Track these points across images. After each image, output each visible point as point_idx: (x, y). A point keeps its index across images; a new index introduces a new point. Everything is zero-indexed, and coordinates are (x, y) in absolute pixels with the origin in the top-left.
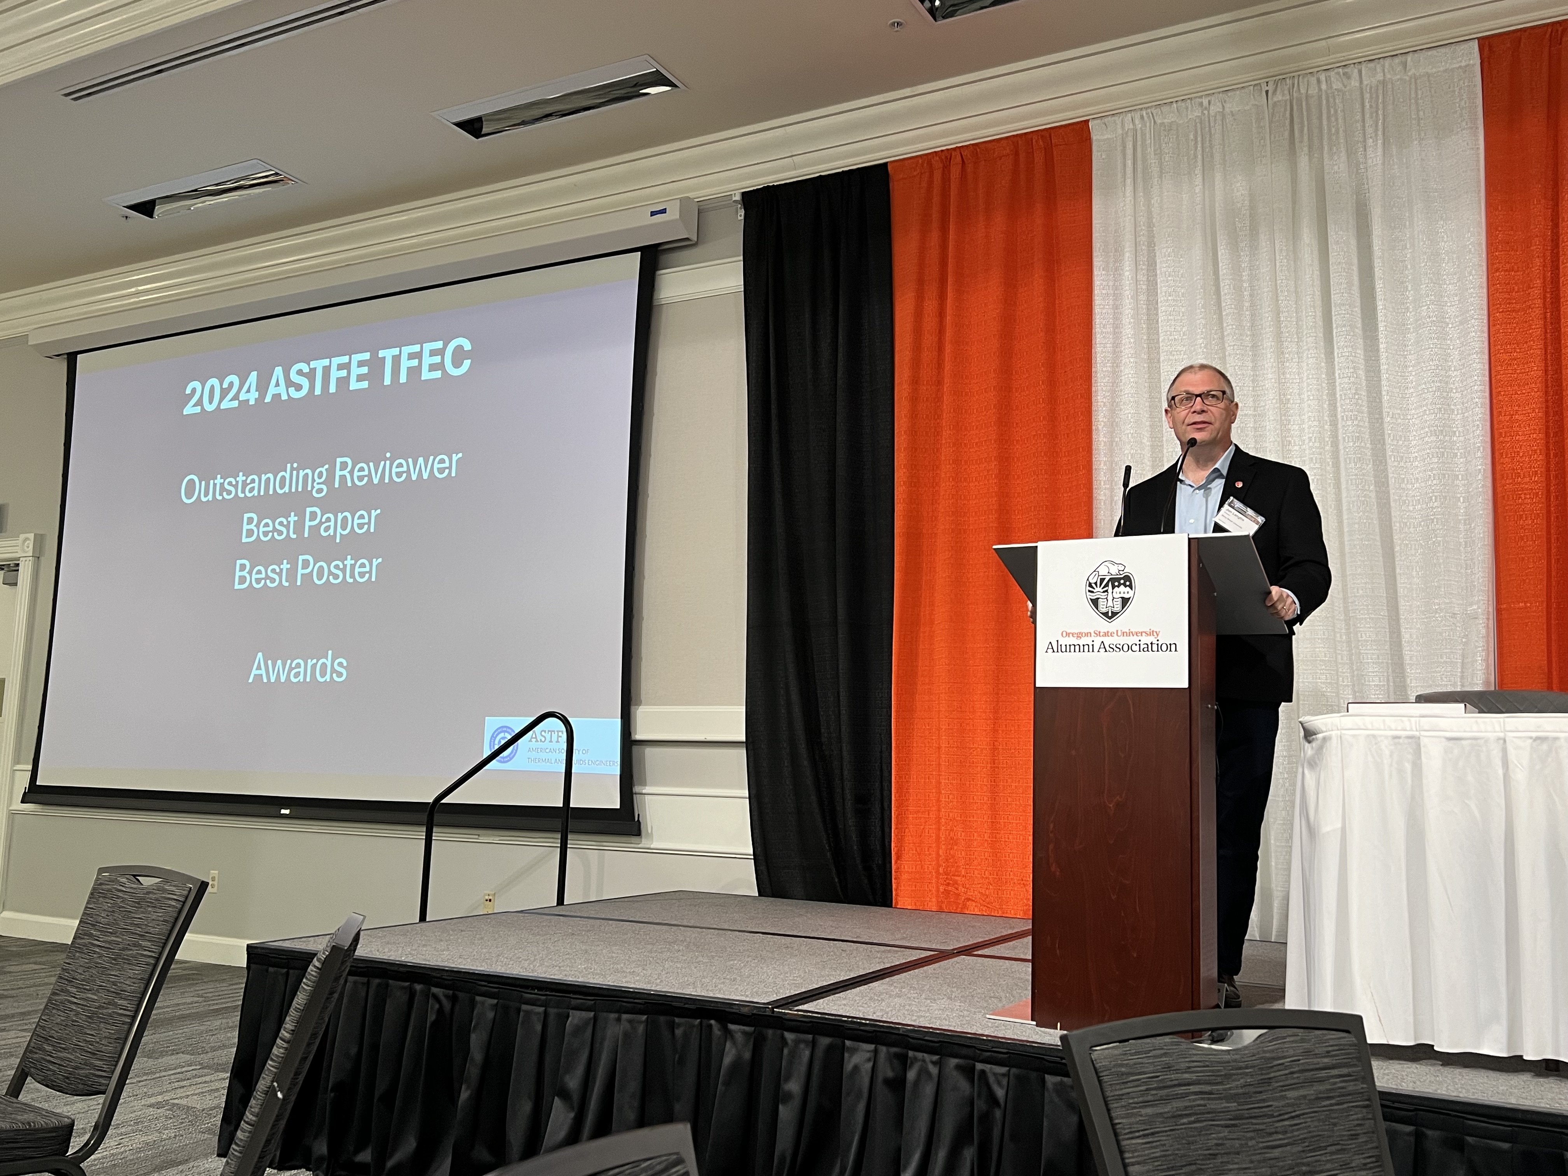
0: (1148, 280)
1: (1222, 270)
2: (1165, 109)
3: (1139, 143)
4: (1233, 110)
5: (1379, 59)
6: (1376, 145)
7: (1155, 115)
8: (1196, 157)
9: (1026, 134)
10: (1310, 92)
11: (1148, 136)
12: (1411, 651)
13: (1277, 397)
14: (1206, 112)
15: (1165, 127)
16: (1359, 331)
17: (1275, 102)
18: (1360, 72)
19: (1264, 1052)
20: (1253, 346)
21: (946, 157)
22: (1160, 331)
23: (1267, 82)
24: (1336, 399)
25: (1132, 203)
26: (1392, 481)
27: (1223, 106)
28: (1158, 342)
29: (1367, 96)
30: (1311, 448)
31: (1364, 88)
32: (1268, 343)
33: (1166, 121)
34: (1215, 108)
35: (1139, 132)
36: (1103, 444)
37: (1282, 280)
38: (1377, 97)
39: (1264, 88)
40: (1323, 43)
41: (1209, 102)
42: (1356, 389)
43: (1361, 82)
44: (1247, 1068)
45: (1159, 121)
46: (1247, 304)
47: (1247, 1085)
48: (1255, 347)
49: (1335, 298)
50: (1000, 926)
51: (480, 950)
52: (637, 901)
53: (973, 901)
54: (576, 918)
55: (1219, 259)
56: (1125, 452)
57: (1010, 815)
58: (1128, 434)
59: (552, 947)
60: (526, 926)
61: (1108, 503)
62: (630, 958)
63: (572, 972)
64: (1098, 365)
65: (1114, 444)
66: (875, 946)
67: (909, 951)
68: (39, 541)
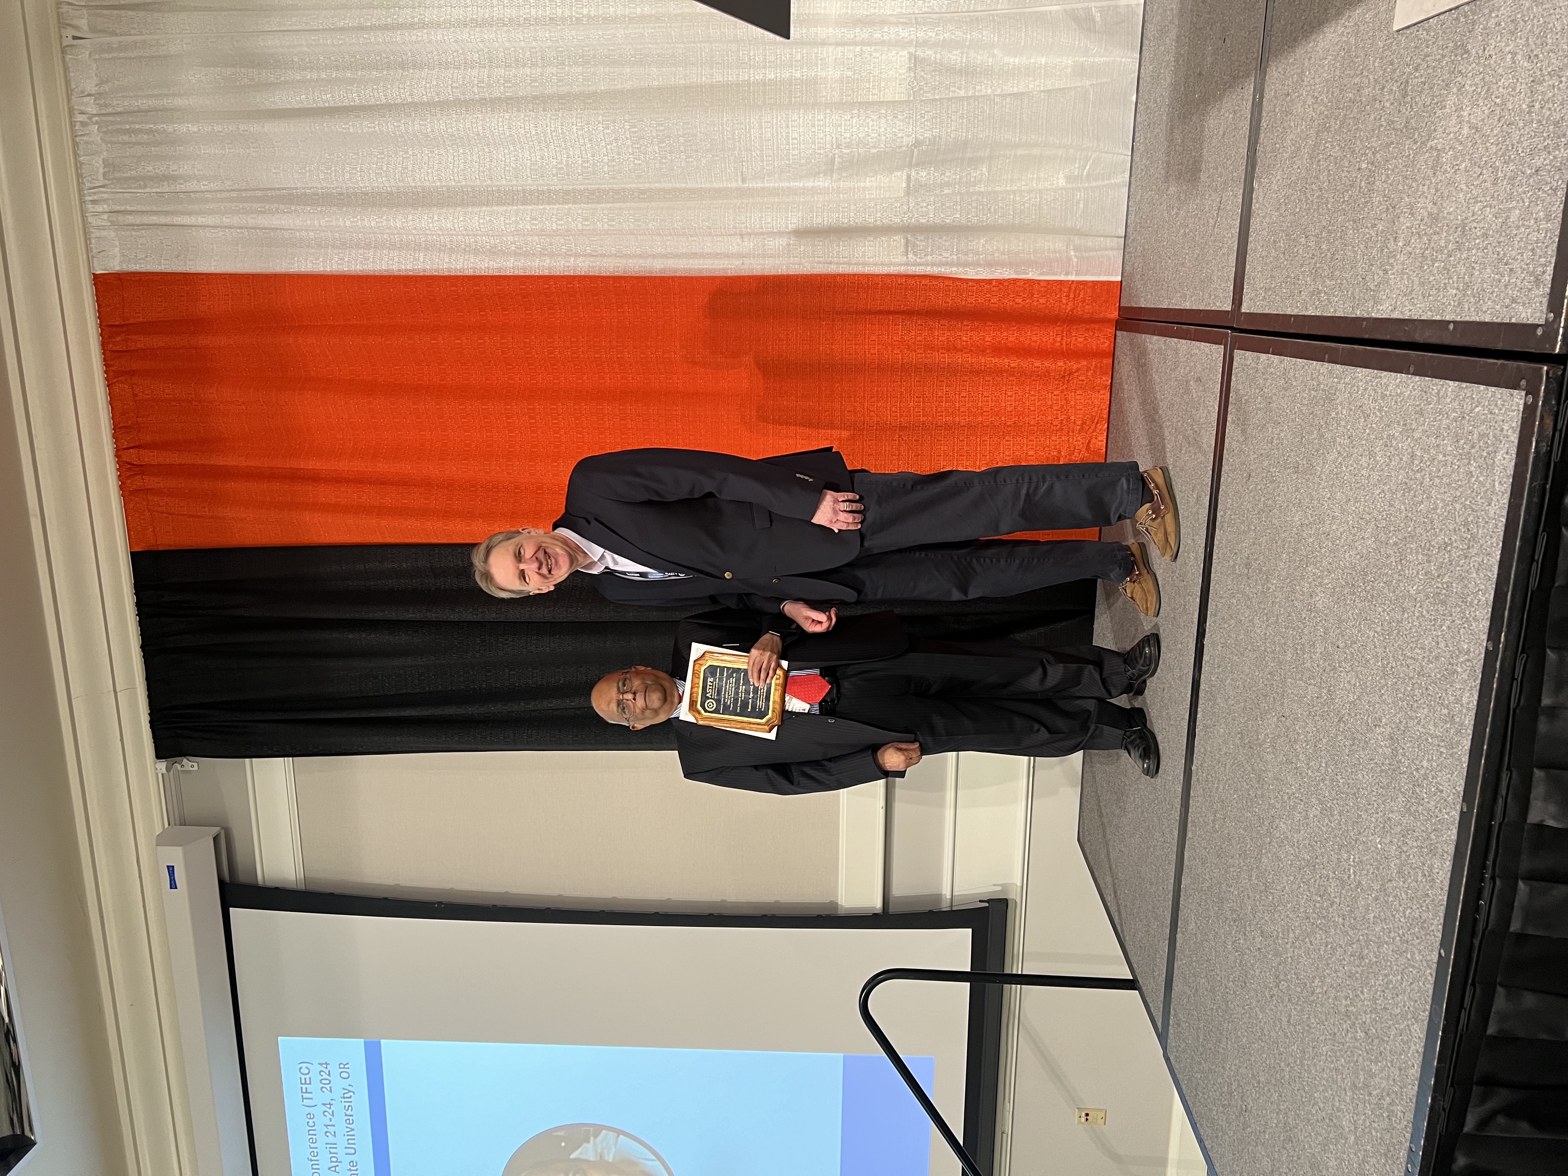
1: (301, 102)
9: (104, 359)
11: (119, 195)
15: (109, 173)
17: (90, 28)
21: (126, 470)
35: (113, 207)
36: (518, 263)
46: (348, 74)
50: (1138, 374)
51: (1323, 1057)
52: (1113, 881)
53: (1089, 442)
54: (1178, 939)
55: (289, 107)
56: (529, 228)
57: (982, 394)
58: (506, 224)
59: (1291, 935)
60: (1212, 1009)
61: (592, 259)
62: (1323, 780)
63: (1411, 848)
64: (416, 267)
65: (519, 251)
66: (1225, 452)
67: (1237, 392)
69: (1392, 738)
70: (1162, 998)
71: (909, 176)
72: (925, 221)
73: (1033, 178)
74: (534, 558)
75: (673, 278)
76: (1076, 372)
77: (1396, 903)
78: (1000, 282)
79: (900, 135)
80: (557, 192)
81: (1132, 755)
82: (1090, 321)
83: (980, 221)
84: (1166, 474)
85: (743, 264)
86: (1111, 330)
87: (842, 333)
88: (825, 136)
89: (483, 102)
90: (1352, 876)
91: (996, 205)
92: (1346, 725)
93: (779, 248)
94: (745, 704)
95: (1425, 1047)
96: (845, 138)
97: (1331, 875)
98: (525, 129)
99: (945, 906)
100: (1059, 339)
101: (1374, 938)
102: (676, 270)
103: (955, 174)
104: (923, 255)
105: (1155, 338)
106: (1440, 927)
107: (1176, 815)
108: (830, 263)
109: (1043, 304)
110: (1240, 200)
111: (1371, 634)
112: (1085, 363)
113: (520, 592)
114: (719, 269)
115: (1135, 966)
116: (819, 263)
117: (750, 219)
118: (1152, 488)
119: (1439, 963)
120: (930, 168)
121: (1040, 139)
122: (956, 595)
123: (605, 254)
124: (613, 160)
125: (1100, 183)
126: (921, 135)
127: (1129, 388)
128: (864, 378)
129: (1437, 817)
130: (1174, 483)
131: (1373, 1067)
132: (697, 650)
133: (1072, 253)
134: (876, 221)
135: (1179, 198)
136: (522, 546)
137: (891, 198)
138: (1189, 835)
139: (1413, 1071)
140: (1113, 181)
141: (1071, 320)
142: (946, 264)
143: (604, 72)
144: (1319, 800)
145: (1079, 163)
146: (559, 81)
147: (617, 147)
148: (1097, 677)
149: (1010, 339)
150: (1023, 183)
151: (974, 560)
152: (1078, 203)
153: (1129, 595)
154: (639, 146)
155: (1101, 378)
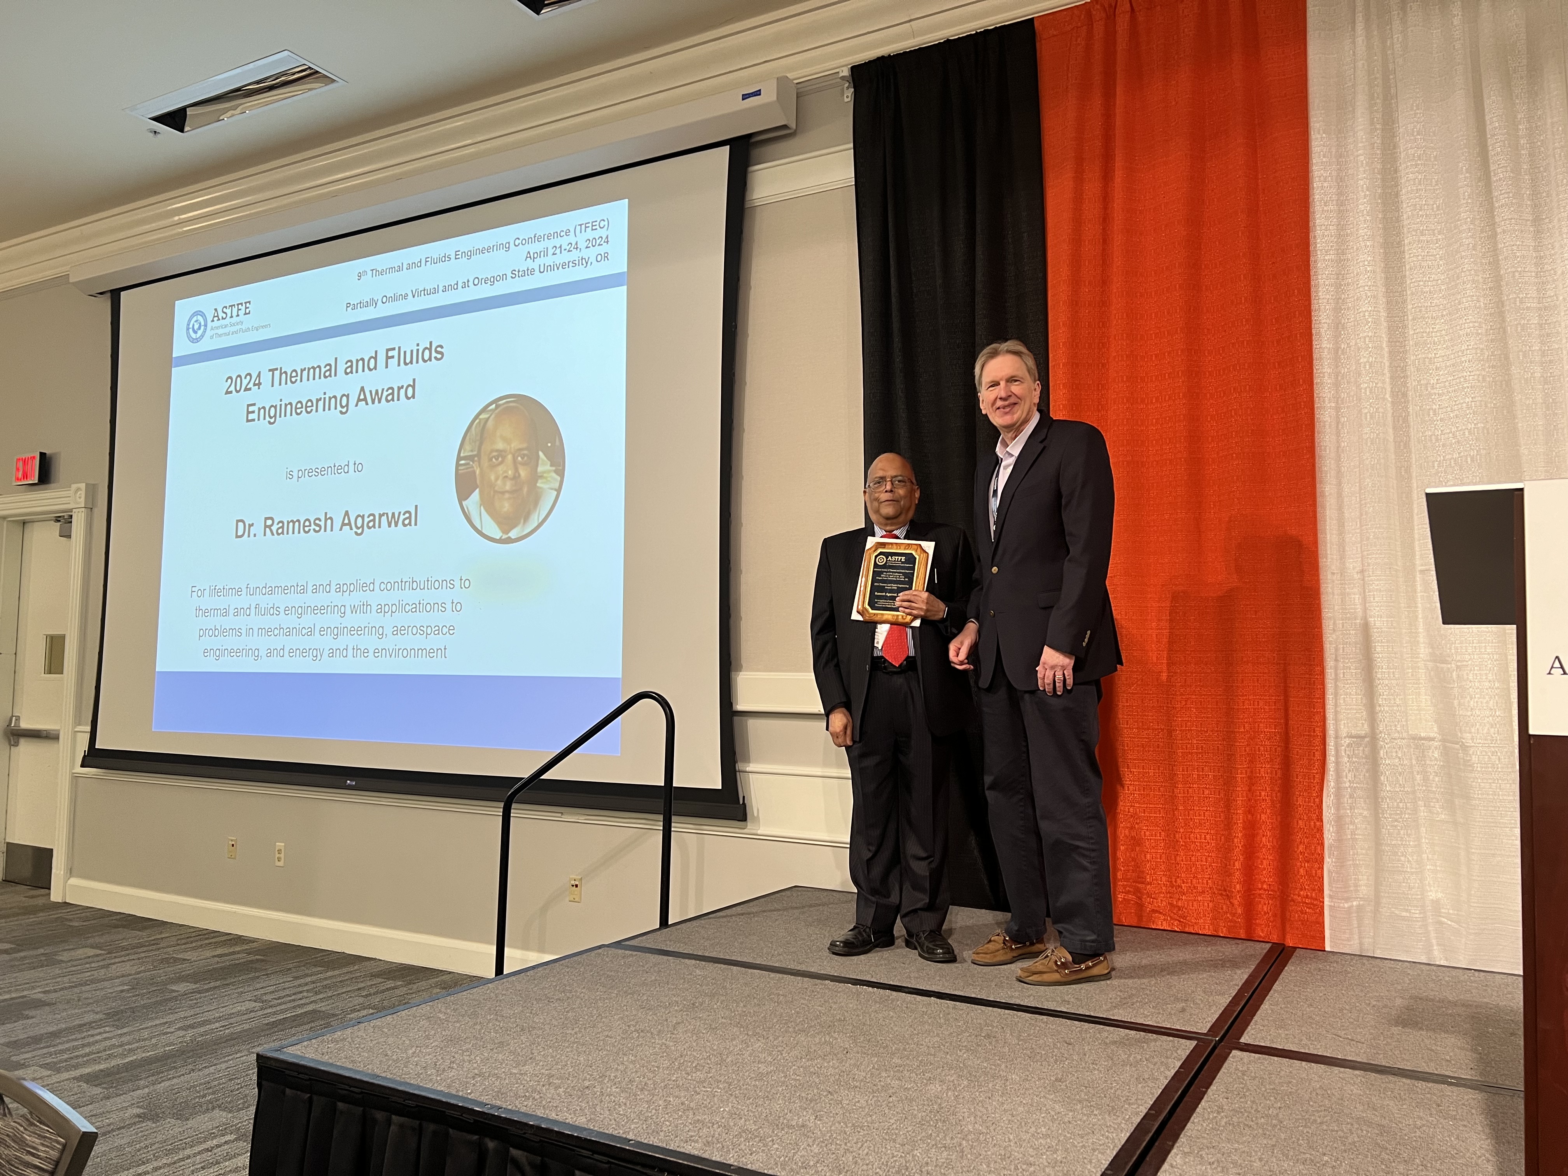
0: (1385, 143)
1: (1491, 124)
22: (1404, 206)
28: (1401, 220)
36: (1326, 352)
46: (1526, 166)
50: (1217, 960)
51: (576, 1057)
52: (753, 913)
53: (1160, 913)
54: (690, 961)
55: (1486, 111)
56: (1361, 361)
57: (1207, 810)
58: (1365, 338)
59: (671, 1044)
60: (629, 983)
61: (1334, 425)
62: (786, 1077)
63: (714, 1131)
64: (1319, 253)
65: (1340, 352)
66: (1102, 1026)
67: (1155, 1040)
68: (91, 491)
69: (803, 1126)
70: (648, 946)
71: (1433, 739)
72: (1382, 755)
73: (1436, 866)
74: (1010, 394)
75: (1314, 504)
76: (1230, 902)
77: (677, 1117)
78: (1320, 830)
79: (1473, 730)
80: (1405, 384)
81: (850, 933)
82: (1283, 917)
83: (1383, 811)
84: (1102, 978)
85: (1333, 574)
86: (1275, 938)
87: (1266, 673)
88: (1469, 654)
89: (1500, 304)
90: (704, 1089)
91: (1402, 827)
92: (825, 1096)
93: (1352, 609)
94: (882, 589)
95: (569, 1123)
96: (1467, 674)
97: (709, 1075)
98: (1467, 350)
99: (740, 766)
100: (1265, 886)
101: (654, 1099)
102: (1324, 508)
103: (1437, 787)
104: (1348, 753)
105: (1246, 977)
106: (651, 1143)
107: (792, 966)
108: (1336, 660)
109: (1298, 872)
110: (1350, 1058)
111: (892, 1121)
112: (1239, 911)
113: (980, 383)
114: (1326, 550)
115: (679, 927)
116: (1337, 649)
117: (1378, 580)
118: (1087, 963)
119: (626, 1139)
120: (1443, 761)
121: (1475, 874)
122: (988, 780)
123: (1340, 436)
124: (1437, 440)
125: (1433, 935)
126: (1473, 753)
127: (1206, 951)
128: (1220, 695)
129: (733, 1149)
130: (1092, 984)
131: (562, 1089)
132: (929, 546)
133: (1355, 903)
134: (1380, 706)
135: (1385, 1006)
136: (1022, 382)
137: (1406, 721)
138: (772, 975)
139: (553, 1115)
140: (1435, 948)
141: (1283, 898)
142: (1338, 776)
143: (1537, 425)
144: (771, 1072)
145: (1453, 914)
146: (1526, 380)
147: (1451, 444)
148: (919, 906)
149: (1264, 839)
150: (1430, 856)
151: (1022, 796)
152: (1407, 911)
153: (992, 939)
154: (1453, 465)
155: (1224, 927)
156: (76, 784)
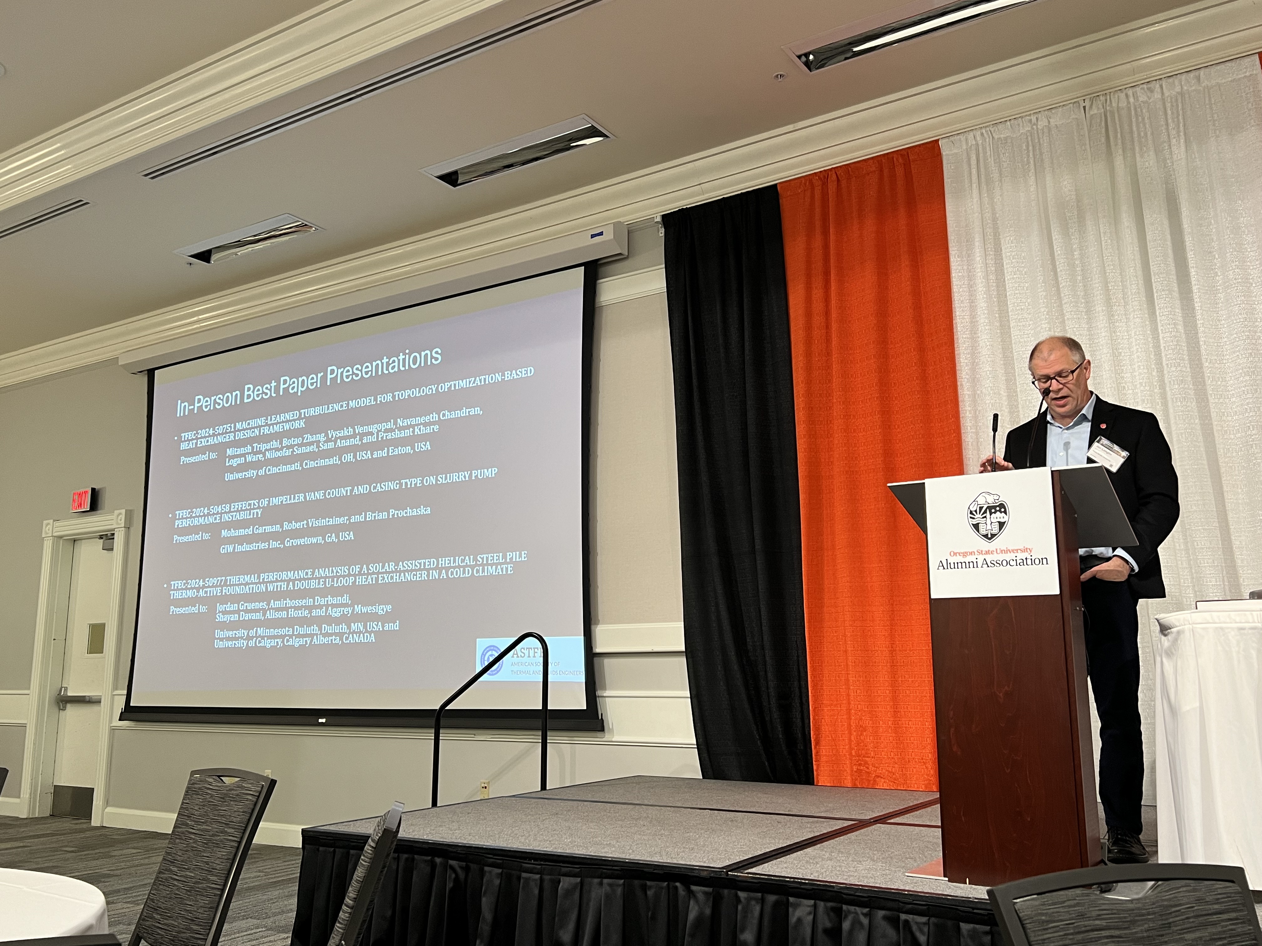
0: (995, 263)
1: (1057, 251)
2: (1000, 126)
3: (981, 155)
4: (1058, 123)
5: (1177, 75)
6: (1179, 143)
7: (992, 132)
8: (1029, 163)
9: (888, 154)
10: (1120, 105)
11: (988, 149)
12: (1241, 555)
13: (1111, 351)
14: (1035, 127)
15: (1002, 141)
16: (1176, 295)
17: (1092, 115)
18: (1161, 86)
19: (1163, 900)
20: (1087, 312)
21: (824, 176)
22: (1009, 303)
23: (1084, 100)
24: (1161, 350)
25: (979, 203)
26: (1213, 415)
27: (1049, 122)
28: (1008, 312)
29: (1168, 105)
30: (1142, 391)
31: (1166, 99)
32: (1099, 308)
33: (1002, 136)
34: (1043, 123)
35: (980, 147)
36: (967, 397)
37: (1108, 256)
38: (1177, 106)
39: (1082, 104)
40: (1128, 65)
41: (1037, 119)
42: (1177, 341)
43: (1163, 94)
44: (1149, 914)
45: (996, 137)
46: (1079, 278)
47: (1151, 930)
48: (1089, 312)
49: (1153, 268)
50: (906, 798)
51: (485, 828)
53: (881, 778)
55: (1054, 243)
59: (541, 824)
64: (959, 333)
66: (805, 818)
67: (834, 822)
68: (129, 515)
70: (533, 796)
76: (926, 767)
92: (625, 837)
99: (599, 693)
101: (528, 839)
105: (917, 803)
107: (623, 801)
115: (554, 790)
131: (477, 836)
138: (609, 804)
144: (597, 831)
155: (923, 784)
156: (113, 734)
